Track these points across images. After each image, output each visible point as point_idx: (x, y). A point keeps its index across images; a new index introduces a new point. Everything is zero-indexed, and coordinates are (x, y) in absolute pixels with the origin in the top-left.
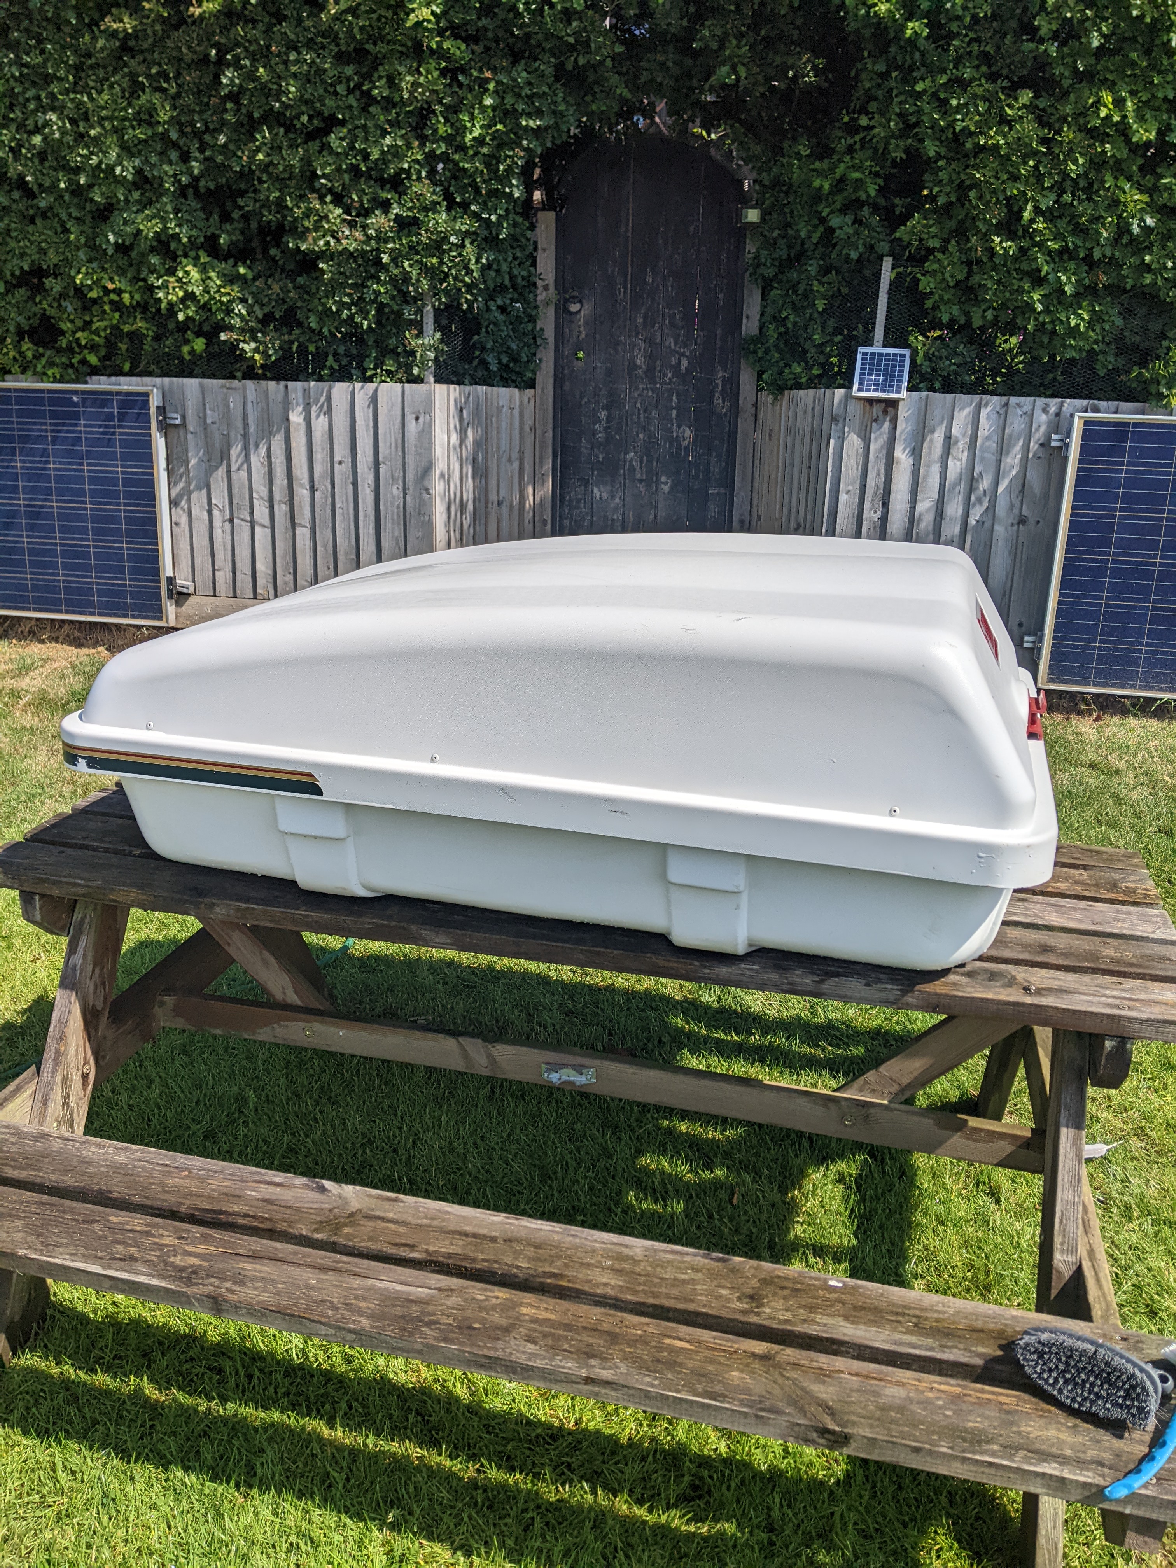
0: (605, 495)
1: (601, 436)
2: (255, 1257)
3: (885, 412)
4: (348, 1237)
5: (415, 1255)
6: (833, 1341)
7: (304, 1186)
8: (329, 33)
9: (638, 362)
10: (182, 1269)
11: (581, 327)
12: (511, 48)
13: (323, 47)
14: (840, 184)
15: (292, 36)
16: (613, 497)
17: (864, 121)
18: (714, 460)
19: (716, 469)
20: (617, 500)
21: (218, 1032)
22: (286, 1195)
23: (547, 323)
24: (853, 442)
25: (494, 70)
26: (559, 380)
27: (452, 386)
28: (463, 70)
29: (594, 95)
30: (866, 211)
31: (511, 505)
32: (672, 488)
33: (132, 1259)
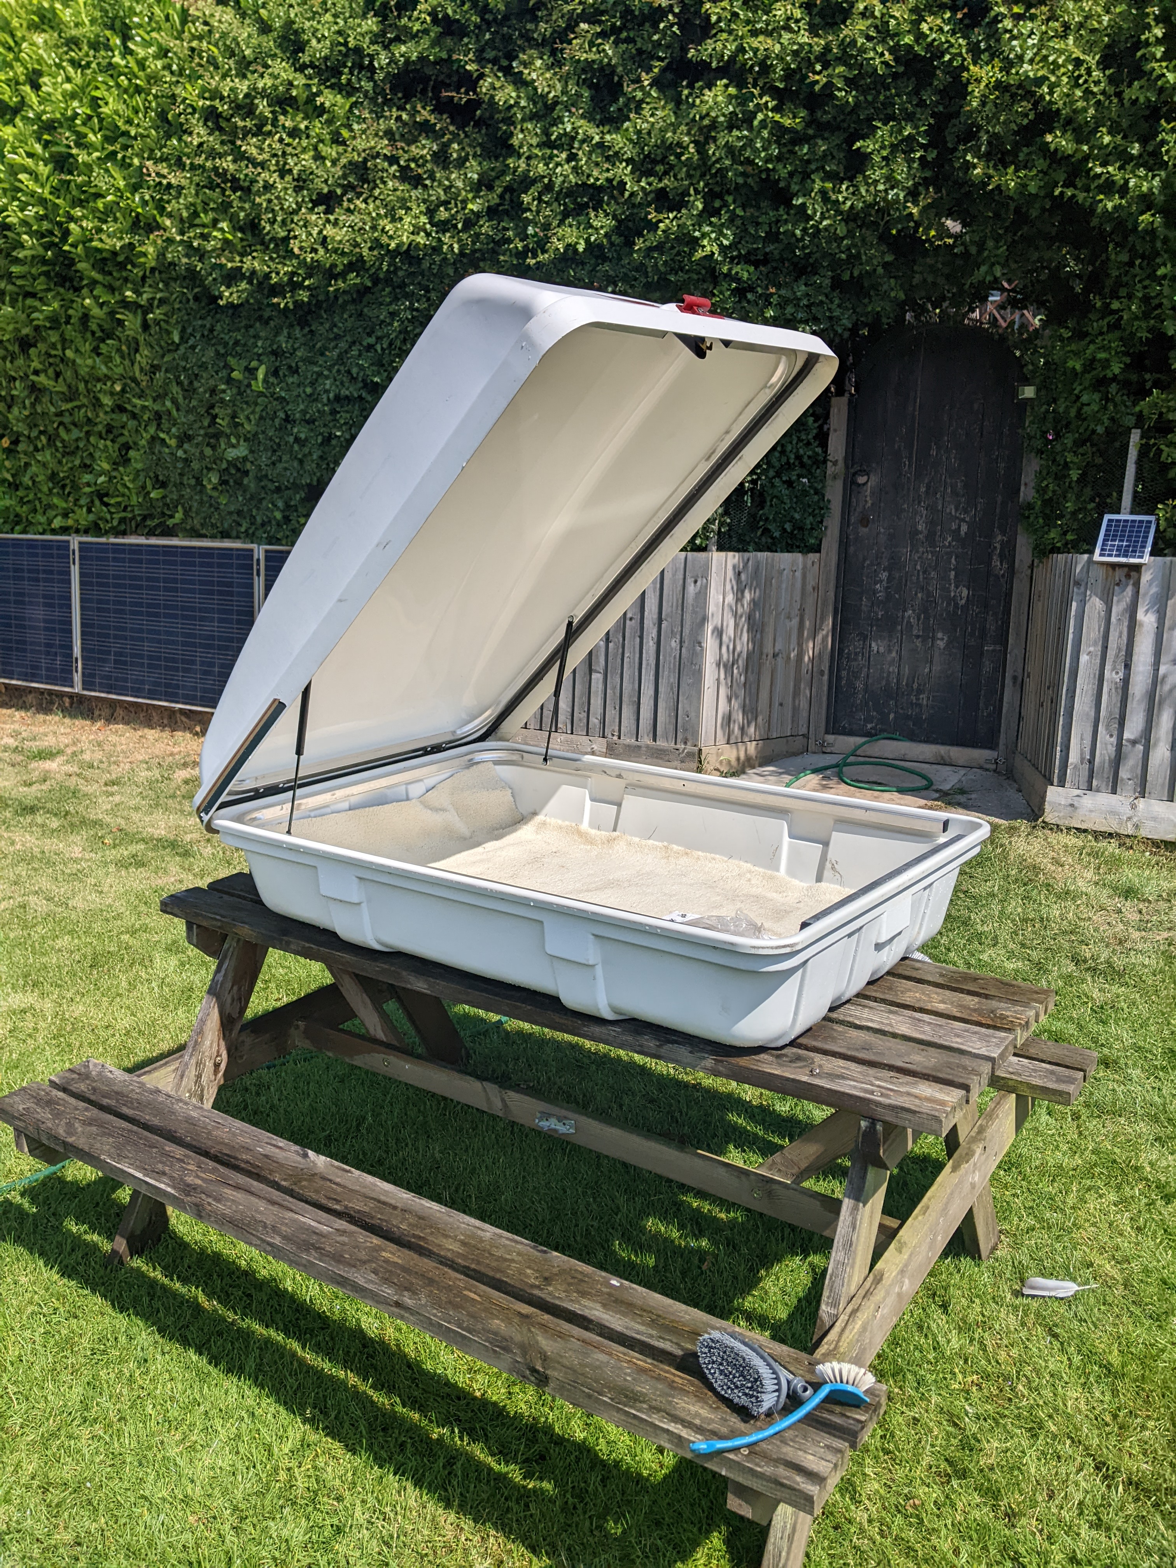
0: (882, 650)
1: (881, 595)
2: (237, 1187)
3: (1128, 576)
4: (302, 1188)
5: (337, 1207)
6: (584, 1318)
7: (296, 1152)
8: (641, 268)
9: (920, 528)
10: (189, 1185)
11: (867, 498)
12: (795, 265)
13: (636, 279)
14: (1090, 364)
15: (611, 273)
16: (890, 651)
17: (1115, 305)
18: (990, 618)
19: (992, 627)
20: (894, 654)
21: (330, 1054)
22: (279, 1155)
23: (834, 493)
24: (1095, 604)
25: (779, 286)
26: (844, 544)
27: (730, 554)
28: (751, 289)
29: (870, 297)
30: (1113, 388)
31: (789, 658)
32: (947, 645)
33: (164, 1173)
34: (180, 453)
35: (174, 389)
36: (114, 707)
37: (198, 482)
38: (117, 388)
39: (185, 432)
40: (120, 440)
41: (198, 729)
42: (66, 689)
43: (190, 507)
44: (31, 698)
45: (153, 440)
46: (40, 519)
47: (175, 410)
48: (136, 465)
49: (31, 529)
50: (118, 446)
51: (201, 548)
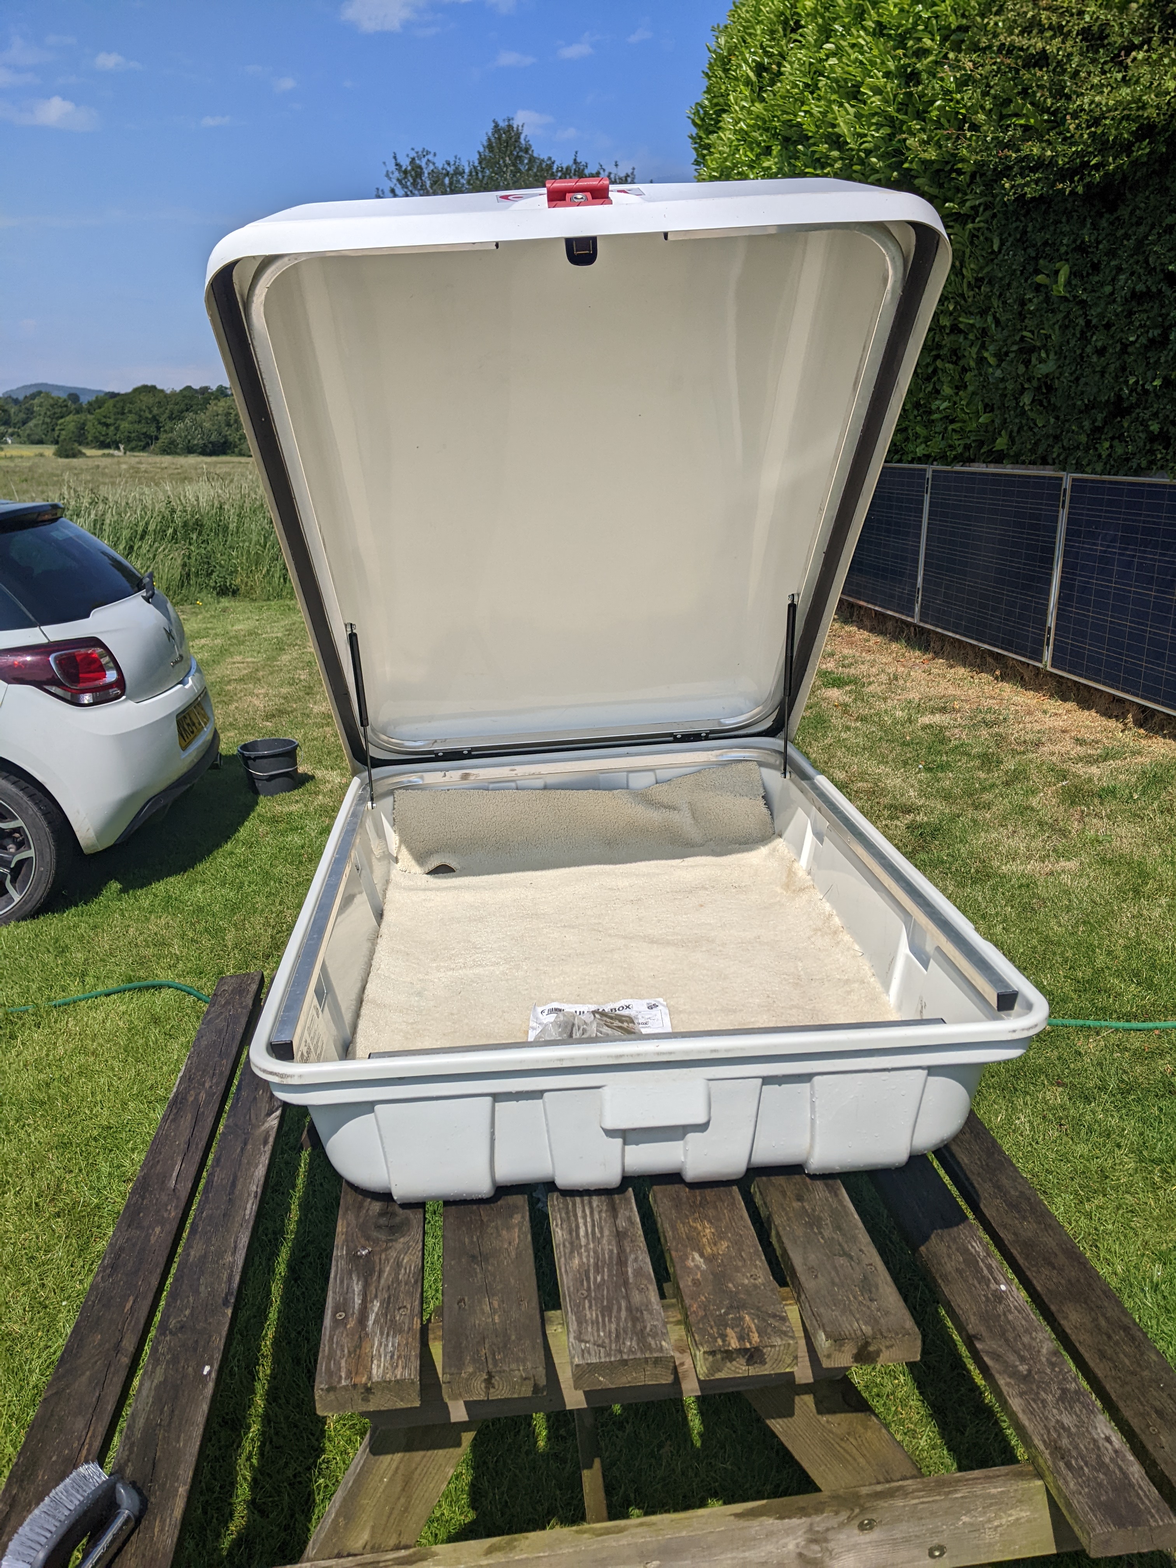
34: (998, 373)
35: (995, 302)
36: (943, 641)
37: (1017, 403)
38: (951, 308)
39: (1000, 350)
40: (962, 363)
41: (998, 673)
42: (909, 619)
43: (1011, 432)
44: (890, 625)
45: (981, 360)
46: (911, 447)
47: (993, 326)
48: (970, 389)
49: (904, 458)
50: (959, 368)
51: (1020, 476)
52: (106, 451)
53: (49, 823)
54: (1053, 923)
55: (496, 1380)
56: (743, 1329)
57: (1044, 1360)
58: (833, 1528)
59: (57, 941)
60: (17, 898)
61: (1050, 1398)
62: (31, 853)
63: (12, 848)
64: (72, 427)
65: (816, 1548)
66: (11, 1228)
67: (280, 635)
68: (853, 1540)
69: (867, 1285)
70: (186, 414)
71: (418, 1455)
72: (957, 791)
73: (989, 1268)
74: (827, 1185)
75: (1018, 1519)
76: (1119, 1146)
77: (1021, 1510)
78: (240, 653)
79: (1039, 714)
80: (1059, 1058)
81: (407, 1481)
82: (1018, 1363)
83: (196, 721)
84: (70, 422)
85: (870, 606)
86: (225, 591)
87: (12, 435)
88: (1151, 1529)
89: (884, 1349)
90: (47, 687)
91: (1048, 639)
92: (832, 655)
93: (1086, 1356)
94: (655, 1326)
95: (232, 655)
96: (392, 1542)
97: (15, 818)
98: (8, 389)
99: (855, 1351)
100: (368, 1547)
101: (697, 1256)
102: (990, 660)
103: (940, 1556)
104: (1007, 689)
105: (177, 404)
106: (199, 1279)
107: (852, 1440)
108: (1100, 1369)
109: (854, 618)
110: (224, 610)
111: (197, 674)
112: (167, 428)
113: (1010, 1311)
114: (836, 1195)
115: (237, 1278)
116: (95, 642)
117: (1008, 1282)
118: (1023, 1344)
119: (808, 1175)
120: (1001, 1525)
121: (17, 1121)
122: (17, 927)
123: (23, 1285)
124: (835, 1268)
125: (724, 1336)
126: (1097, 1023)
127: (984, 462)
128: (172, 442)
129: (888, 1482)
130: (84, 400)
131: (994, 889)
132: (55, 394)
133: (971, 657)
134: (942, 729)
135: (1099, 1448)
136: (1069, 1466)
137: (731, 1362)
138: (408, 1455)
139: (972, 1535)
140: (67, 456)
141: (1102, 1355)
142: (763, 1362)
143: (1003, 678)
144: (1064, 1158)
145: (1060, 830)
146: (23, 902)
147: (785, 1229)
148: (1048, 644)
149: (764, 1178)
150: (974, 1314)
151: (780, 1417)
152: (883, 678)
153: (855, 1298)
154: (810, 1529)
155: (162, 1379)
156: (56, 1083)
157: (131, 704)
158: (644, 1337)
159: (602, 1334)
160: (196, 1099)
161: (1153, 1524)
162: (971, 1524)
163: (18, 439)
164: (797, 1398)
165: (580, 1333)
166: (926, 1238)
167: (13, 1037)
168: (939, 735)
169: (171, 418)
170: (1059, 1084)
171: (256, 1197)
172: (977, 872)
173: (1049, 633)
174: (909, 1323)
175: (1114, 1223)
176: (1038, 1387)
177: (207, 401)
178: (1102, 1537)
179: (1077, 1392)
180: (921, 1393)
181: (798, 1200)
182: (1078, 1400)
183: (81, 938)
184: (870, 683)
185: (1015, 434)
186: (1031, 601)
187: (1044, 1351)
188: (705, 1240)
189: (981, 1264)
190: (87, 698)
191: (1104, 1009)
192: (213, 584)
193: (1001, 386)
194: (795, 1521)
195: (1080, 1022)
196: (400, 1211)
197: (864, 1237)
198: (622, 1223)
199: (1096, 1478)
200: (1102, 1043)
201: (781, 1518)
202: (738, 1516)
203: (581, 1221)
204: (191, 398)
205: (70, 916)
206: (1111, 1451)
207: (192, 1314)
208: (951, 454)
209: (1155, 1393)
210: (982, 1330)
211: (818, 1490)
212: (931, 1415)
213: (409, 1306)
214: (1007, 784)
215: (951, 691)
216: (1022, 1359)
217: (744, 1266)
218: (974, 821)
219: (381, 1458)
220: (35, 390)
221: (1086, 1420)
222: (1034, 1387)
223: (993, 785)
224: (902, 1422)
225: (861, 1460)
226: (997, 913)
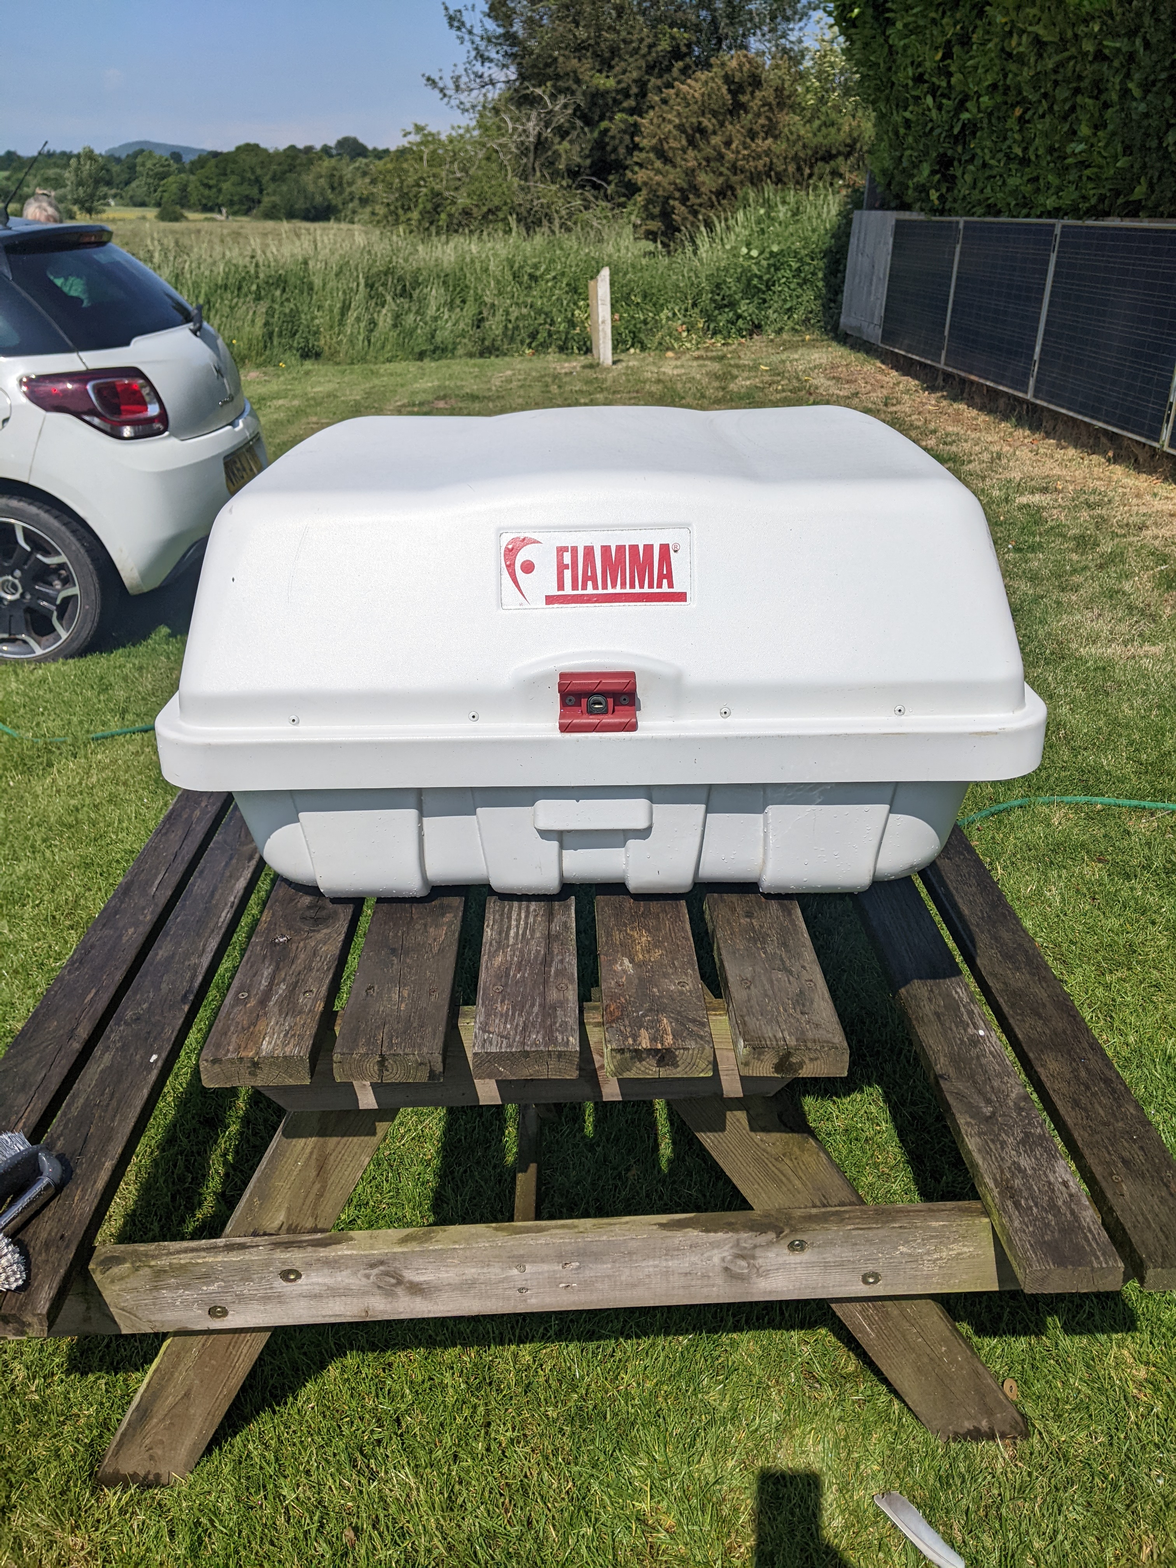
34: (1142, 107)
35: (1147, 20)
36: (1056, 419)
37: (1161, 143)
38: (1096, 29)
39: (1146, 78)
40: (1103, 97)
41: (1111, 454)
42: (1021, 395)
43: (1151, 178)
44: (1002, 402)
45: (1125, 93)
46: (1041, 199)
47: (1142, 50)
48: (1110, 127)
49: (1033, 212)
50: (1099, 104)
51: (1157, 231)
52: (209, 215)
53: (92, 560)
54: (1125, 706)
55: (389, 1063)
56: (658, 1030)
57: (1011, 1104)
58: (761, 1246)
59: (102, 678)
60: (64, 635)
61: (1011, 1140)
62: (75, 590)
63: (58, 584)
64: (174, 188)
65: (744, 1263)
66: (26, 937)
67: (358, 398)
68: (781, 1260)
69: (802, 1000)
70: (288, 175)
71: (334, 1140)
72: (1045, 572)
73: (971, 1013)
74: (781, 905)
75: (959, 1254)
76: (1153, 923)
77: (964, 1246)
78: (316, 414)
79: (1148, 498)
80: (1105, 836)
81: (321, 1168)
82: (982, 1105)
83: (246, 465)
84: (172, 183)
85: (982, 381)
86: (309, 353)
87: (114, 196)
88: (1093, 1269)
89: (807, 1061)
90: (87, 418)
91: (1169, 415)
92: (934, 432)
93: (1059, 1104)
94: (566, 1023)
95: (307, 415)
96: (309, 1224)
97: (58, 554)
98: (111, 146)
99: (776, 1061)
100: (285, 1227)
101: (626, 961)
102: (1104, 440)
103: (875, 1283)
104: (1118, 471)
105: (280, 164)
106: (162, 977)
107: (788, 1162)
108: (1070, 1117)
109: (965, 395)
110: (307, 373)
111: (249, 418)
112: (270, 190)
113: (985, 1056)
114: (790, 914)
115: (200, 978)
116: (135, 372)
117: (988, 1028)
118: (992, 1087)
119: (762, 894)
120: (941, 1258)
121: (44, 841)
122: (64, 664)
123: (30, 988)
124: (771, 982)
125: (635, 1037)
126: (1153, 805)
127: (1119, 216)
128: (274, 206)
129: (824, 1206)
130: (187, 159)
131: (1067, 670)
132: (157, 153)
133: (1084, 438)
134: (1040, 509)
135: (1053, 1191)
136: (1017, 1205)
137: (640, 1062)
138: (321, 1139)
139: (909, 1266)
140: (171, 220)
141: (1076, 1103)
142: (675, 1065)
143: (1115, 460)
144: (1091, 930)
145: (1151, 615)
146: (71, 640)
147: (726, 942)
148: (1168, 422)
149: (716, 895)
150: (945, 1056)
151: (710, 1131)
152: (986, 456)
153: (785, 1010)
154: (737, 1244)
155: (108, 1064)
156: (85, 809)
157: (174, 442)
158: (551, 1031)
159: (509, 1026)
160: (190, 816)
161: (1096, 1265)
162: (910, 1255)
163: (121, 201)
164: (728, 1114)
165: (487, 1024)
166: (907, 981)
167: (50, 765)
168: (1035, 515)
169: (274, 179)
170: (1100, 861)
171: (232, 907)
172: (1052, 653)
173: (1170, 409)
174: (838, 1038)
175: (1133, 996)
176: (999, 1130)
177: (311, 162)
178: (1039, 1274)
179: (1042, 1137)
180: (901, 1141)
181: (747, 916)
182: (1041, 1145)
183: (125, 679)
184: (970, 462)
185: (1155, 181)
186: (1154, 374)
187: (1013, 1096)
188: (638, 947)
189: (962, 1009)
190: (127, 431)
191: (1163, 791)
192: (295, 345)
193: (1145, 123)
194: (720, 1235)
195: (1135, 802)
196: (331, 906)
197: (809, 955)
198: (556, 927)
199: (1043, 1218)
200: (1155, 824)
201: (707, 1231)
202: (662, 1226)
203: (514, 923)
204: (294, 158)
205: (118, 657)
206: (1066, 1195)
207: (149, 1008)
208: (1084, 206)
209: (1125, 1144)
210: (952, 1072)
211: (751, 1208)
212: (908, 1162)
213: (315, 990)
214: (1101, 567)
215: (1057, 471)
216: (988, 1101)
217: (675, 972)
218: (1059, 603)
219: (294, 1141)
220: (137, 148)
221: (1045, 1164)
222: (996, 1129)
223: (1086, 568)
224: (876, 1166)
225: (797, 1182)
226: (1066, 694)
